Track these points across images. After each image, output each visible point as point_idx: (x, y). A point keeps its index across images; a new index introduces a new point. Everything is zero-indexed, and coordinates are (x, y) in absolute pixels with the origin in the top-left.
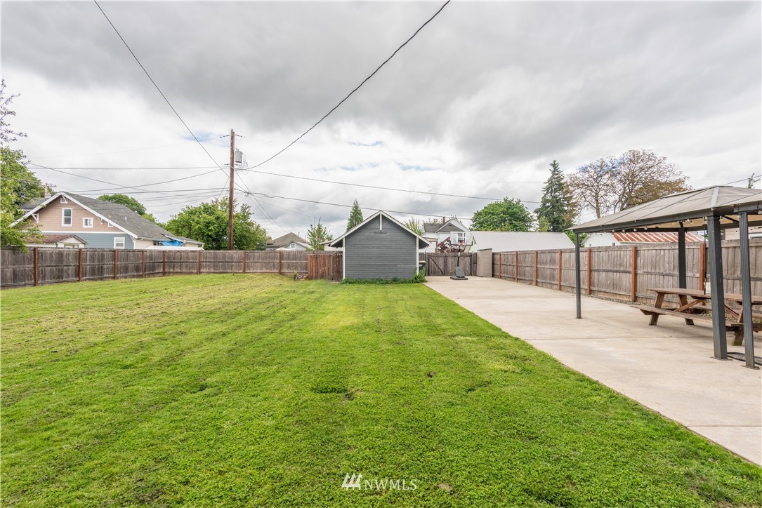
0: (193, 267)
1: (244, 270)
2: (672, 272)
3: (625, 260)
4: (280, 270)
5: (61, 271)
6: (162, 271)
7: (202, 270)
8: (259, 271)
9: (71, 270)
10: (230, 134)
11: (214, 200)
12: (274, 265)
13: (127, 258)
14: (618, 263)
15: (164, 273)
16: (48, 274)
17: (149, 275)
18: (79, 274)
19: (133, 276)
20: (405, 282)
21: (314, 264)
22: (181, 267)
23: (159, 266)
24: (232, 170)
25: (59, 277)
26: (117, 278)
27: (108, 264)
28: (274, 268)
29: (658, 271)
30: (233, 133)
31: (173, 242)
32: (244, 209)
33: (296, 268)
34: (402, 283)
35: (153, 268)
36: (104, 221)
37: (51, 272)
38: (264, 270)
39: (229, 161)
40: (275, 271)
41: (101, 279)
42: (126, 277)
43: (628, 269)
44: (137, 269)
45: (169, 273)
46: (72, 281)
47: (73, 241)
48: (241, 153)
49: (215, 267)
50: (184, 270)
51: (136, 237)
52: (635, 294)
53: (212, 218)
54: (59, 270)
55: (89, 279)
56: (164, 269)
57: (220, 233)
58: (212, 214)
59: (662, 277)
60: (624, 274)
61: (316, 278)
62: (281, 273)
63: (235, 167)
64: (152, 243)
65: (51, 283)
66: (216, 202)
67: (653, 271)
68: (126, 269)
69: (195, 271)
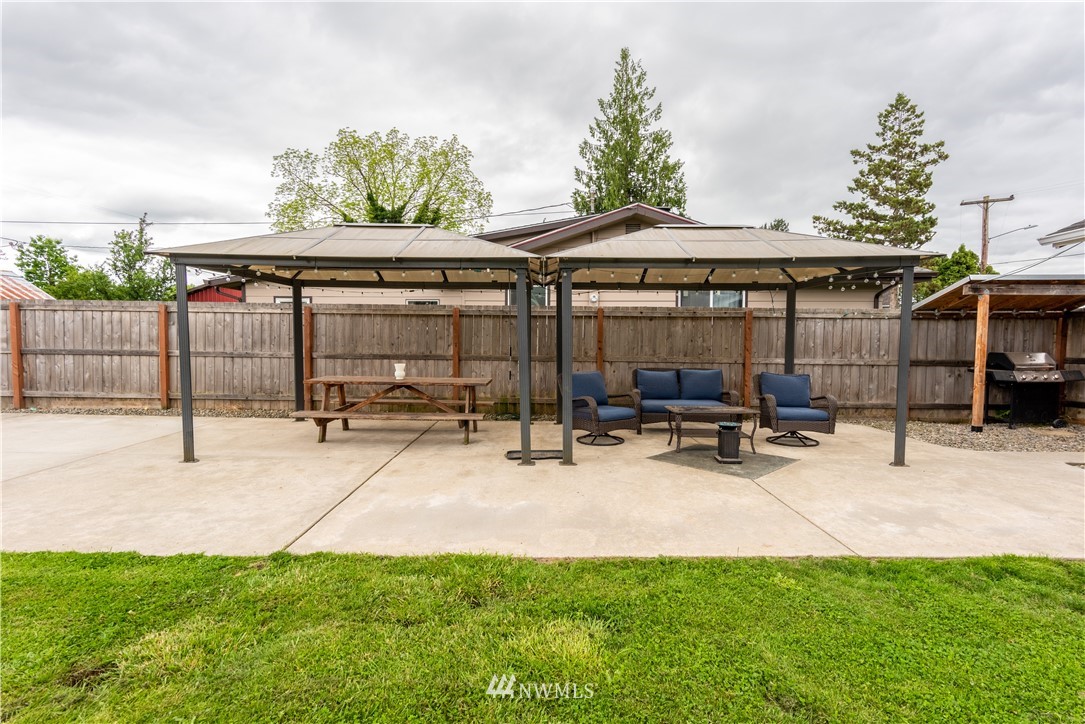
2: (250, 351)
3: (136, 329)
14: (116, 336)
29: (220, 349)
43: (144, 348)
52: (168, 395)
59: (228, 360)
60: (135, 359)
67: (210, 350)
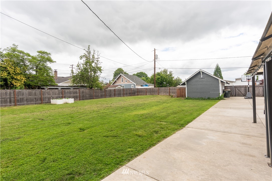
0: (144, 93)
1: (158, 94)
4: (169, 94)
5: (111, 94)
6: (137, 94)
7: (147, 94)
8: (163, 94)
9: (113, 94)
10: (154, 50)
11: (161, 71)
12: (167, 92)
13: (127, 91)
15: (138, 95)
16: (108, 95)
17: (133, 95)
18: (115, 95)
19: (129, 96)
20: (213, 99)
21: (179, 92)
22: (142, 93)
23: (136, 93)
24: (155, 62)
25: (110, 96)
26: (124, 96)
27: (122, 92)
28: (167, 93)
30: (155, 49)
31: (146, 85)
32: (170, 73)
33: (175, 93)
34: (211, 99)
35: (134, 93)
36: (129, 81)
37: (109, 95)
38: (164, 94)
39: (154, 59)
40: (168, 94)
41: (120, 96)
42: (127, 96)
44: (130, 94)
45: (139, 95)
46: (113, 97)
47: (119, 86)
48: (157, 55)
49: (150, 93)
50: (143, 94)
51: (136, 84)
53: (159, 77)
54: (110, 94)
55: (117, 96)
56: (138, 94)
57: (162, 81)
58: (160, 75)
61: (180, 97)
62: (170, 95)
63: (156, 60)
64: (141, 86)
65: (109, 97)
66: (162, 71)
68: (127, 94)
69: (145, 94)
